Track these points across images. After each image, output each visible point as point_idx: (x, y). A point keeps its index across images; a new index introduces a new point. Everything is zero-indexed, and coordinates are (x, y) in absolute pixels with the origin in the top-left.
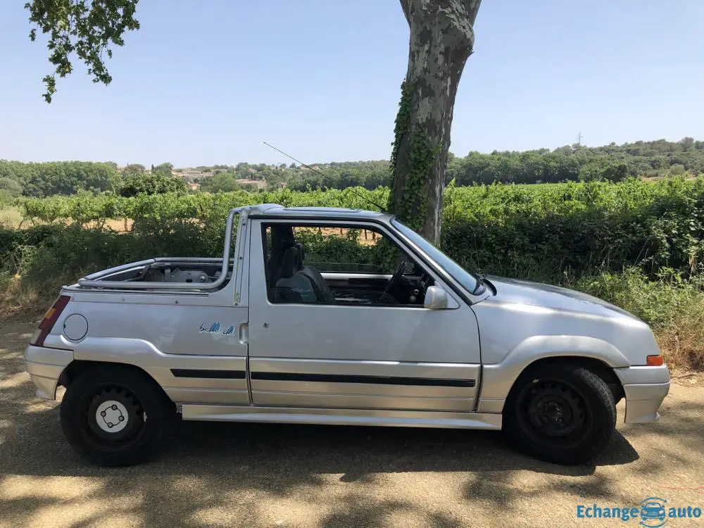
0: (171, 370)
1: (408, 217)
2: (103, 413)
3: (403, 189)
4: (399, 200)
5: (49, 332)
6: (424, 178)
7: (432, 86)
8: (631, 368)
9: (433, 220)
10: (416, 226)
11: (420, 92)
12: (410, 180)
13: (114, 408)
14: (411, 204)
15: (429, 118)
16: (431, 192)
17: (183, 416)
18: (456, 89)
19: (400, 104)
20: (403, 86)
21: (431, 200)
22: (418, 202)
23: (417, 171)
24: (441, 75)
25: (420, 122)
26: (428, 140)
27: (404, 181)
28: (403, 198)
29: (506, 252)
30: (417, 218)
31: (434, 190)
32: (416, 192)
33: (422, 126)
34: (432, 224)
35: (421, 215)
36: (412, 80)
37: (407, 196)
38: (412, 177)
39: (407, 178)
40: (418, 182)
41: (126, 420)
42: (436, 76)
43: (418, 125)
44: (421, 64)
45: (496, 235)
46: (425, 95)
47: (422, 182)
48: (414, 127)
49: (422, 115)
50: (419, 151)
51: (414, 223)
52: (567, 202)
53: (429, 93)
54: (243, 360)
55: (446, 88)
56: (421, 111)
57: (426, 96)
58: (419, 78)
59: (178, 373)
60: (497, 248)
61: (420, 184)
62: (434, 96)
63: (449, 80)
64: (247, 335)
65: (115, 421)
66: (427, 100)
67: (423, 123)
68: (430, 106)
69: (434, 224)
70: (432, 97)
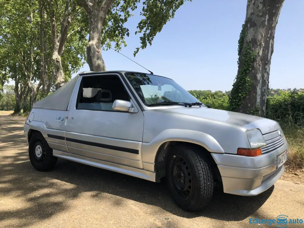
0: (47, 134)
6: (249, 70)
7: (255, 22)
11: (249, 25)
15: (253, 38)
16: (254, 77)
21: (254, 82)
22: (245, 82)
23: (244, 66)
24: (261, 14)
25: (248, 41)
26: (252, 50)
30: (245, 91)
31: (256, 76)
32: (244, 77)
33: (249, 43)
34: (254, 94)
41: (41, 153)
42: (258, 16)
43: (247, 42)
44: (250, 11)
46: (251, 26)
47: (248, 72)
48: (245, 44)
49: (249, 37)
51: (243, 94)
53: (254, 25)
55: (265, 21)
56: (249, 35)
57: (252, 27)
58: (248, 18)
59: (49, 136)
61: (246, 73)
62: (256, 26)
63: (267, 16)
66: (252, 28)
67: (250, 41)
68: (253, 32)
69: (256, 94)
70: (255, 27)
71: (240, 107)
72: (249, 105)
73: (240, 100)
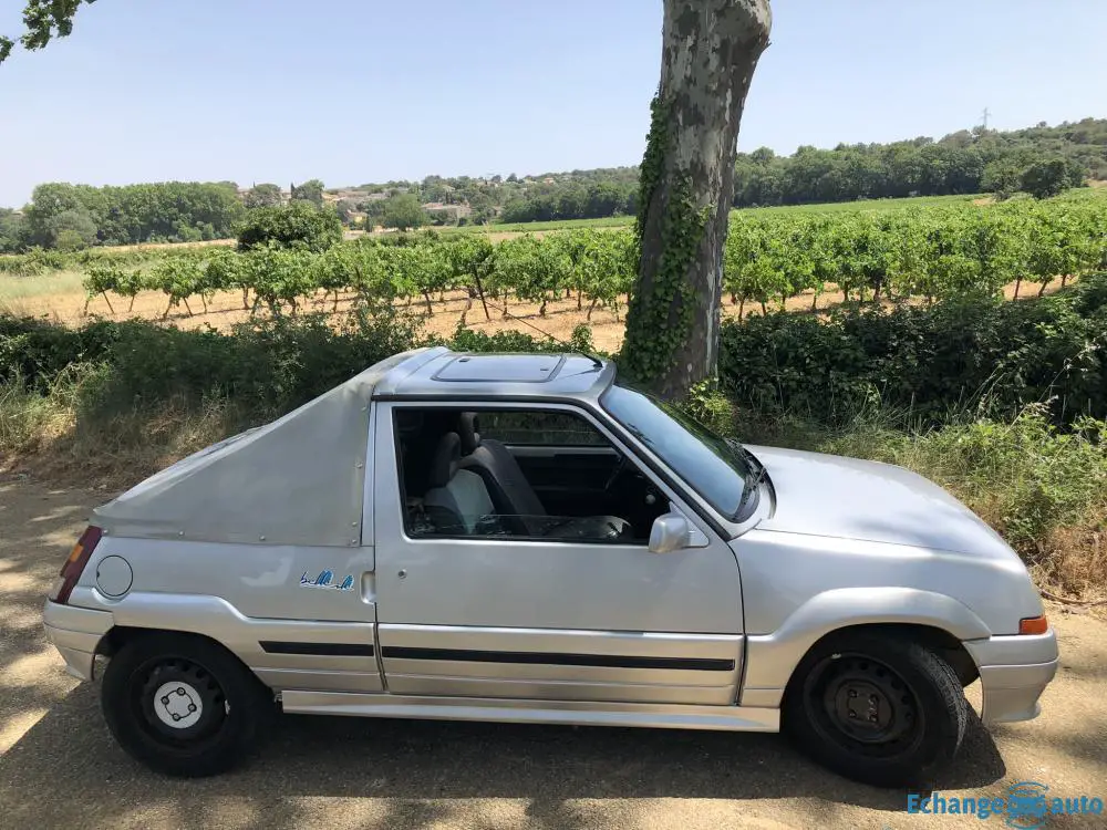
0: (261, 643)
1: (663, 326)
2: (166, 701)
3: (653, 280)
4: (648, 298)
5: (75, 583)
6: (688, 261)
7: (700, 109)
8: (992, 639)
9: (705, 328)
10: (675, 340)
11: (680, 117)
12: (666, 265)
13: (180, 692)
14: (666, 305)
15: (695, 160)
16: (701, 283)
17: (285, 708)
18: (741, 109)
19: (648, 137)
20: (654, 105)
21: (700, 297)
22: (679, 300)
23: (676, 251)
24: (714, 87)
25: (681, 169)
26: (695, 198)
27: (655, 266)
28: (655, 295)
29: (827, 371)
30: (678, 327)
31: (705, 281)
32: (675, 284)
33: (683, 175)
34: (702, 334)
35: (683, 323)
36: (667, 97)
37: (660, 292)
38: (667, 261)
39: (661, 261)
40: (679, 268)
41: (199, 710)
42: (707, 90)
43: (677, 172)
44: (681, 71)
45: (812, 343)
46: (688, 122)
47: (685, 267)
48: (670, 176)
49: (683, 157)
50: (680, 217)
51: (672, 335)
52: (943, 257)
53: (696, 118)
54: (369, 628)
55: (724, 108)
56: (683, 149)
57: (690, 125)
58: (678, 94)
59: (270, 647)
60: (814, 364)
61: (682, 271)
62: (703, 124)
63: (729, 95)
64: (374, 591)
65: (183, 711)
66: (691, 130)
67: (685, 170)
68: (695, 141)
69: (706, 335)
70: (701, 126)
71: (664, 375)
72: (690, 367)
73: (663, 353)
